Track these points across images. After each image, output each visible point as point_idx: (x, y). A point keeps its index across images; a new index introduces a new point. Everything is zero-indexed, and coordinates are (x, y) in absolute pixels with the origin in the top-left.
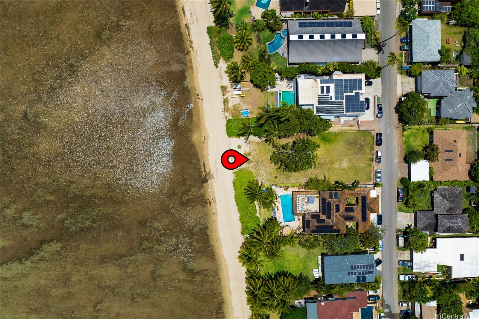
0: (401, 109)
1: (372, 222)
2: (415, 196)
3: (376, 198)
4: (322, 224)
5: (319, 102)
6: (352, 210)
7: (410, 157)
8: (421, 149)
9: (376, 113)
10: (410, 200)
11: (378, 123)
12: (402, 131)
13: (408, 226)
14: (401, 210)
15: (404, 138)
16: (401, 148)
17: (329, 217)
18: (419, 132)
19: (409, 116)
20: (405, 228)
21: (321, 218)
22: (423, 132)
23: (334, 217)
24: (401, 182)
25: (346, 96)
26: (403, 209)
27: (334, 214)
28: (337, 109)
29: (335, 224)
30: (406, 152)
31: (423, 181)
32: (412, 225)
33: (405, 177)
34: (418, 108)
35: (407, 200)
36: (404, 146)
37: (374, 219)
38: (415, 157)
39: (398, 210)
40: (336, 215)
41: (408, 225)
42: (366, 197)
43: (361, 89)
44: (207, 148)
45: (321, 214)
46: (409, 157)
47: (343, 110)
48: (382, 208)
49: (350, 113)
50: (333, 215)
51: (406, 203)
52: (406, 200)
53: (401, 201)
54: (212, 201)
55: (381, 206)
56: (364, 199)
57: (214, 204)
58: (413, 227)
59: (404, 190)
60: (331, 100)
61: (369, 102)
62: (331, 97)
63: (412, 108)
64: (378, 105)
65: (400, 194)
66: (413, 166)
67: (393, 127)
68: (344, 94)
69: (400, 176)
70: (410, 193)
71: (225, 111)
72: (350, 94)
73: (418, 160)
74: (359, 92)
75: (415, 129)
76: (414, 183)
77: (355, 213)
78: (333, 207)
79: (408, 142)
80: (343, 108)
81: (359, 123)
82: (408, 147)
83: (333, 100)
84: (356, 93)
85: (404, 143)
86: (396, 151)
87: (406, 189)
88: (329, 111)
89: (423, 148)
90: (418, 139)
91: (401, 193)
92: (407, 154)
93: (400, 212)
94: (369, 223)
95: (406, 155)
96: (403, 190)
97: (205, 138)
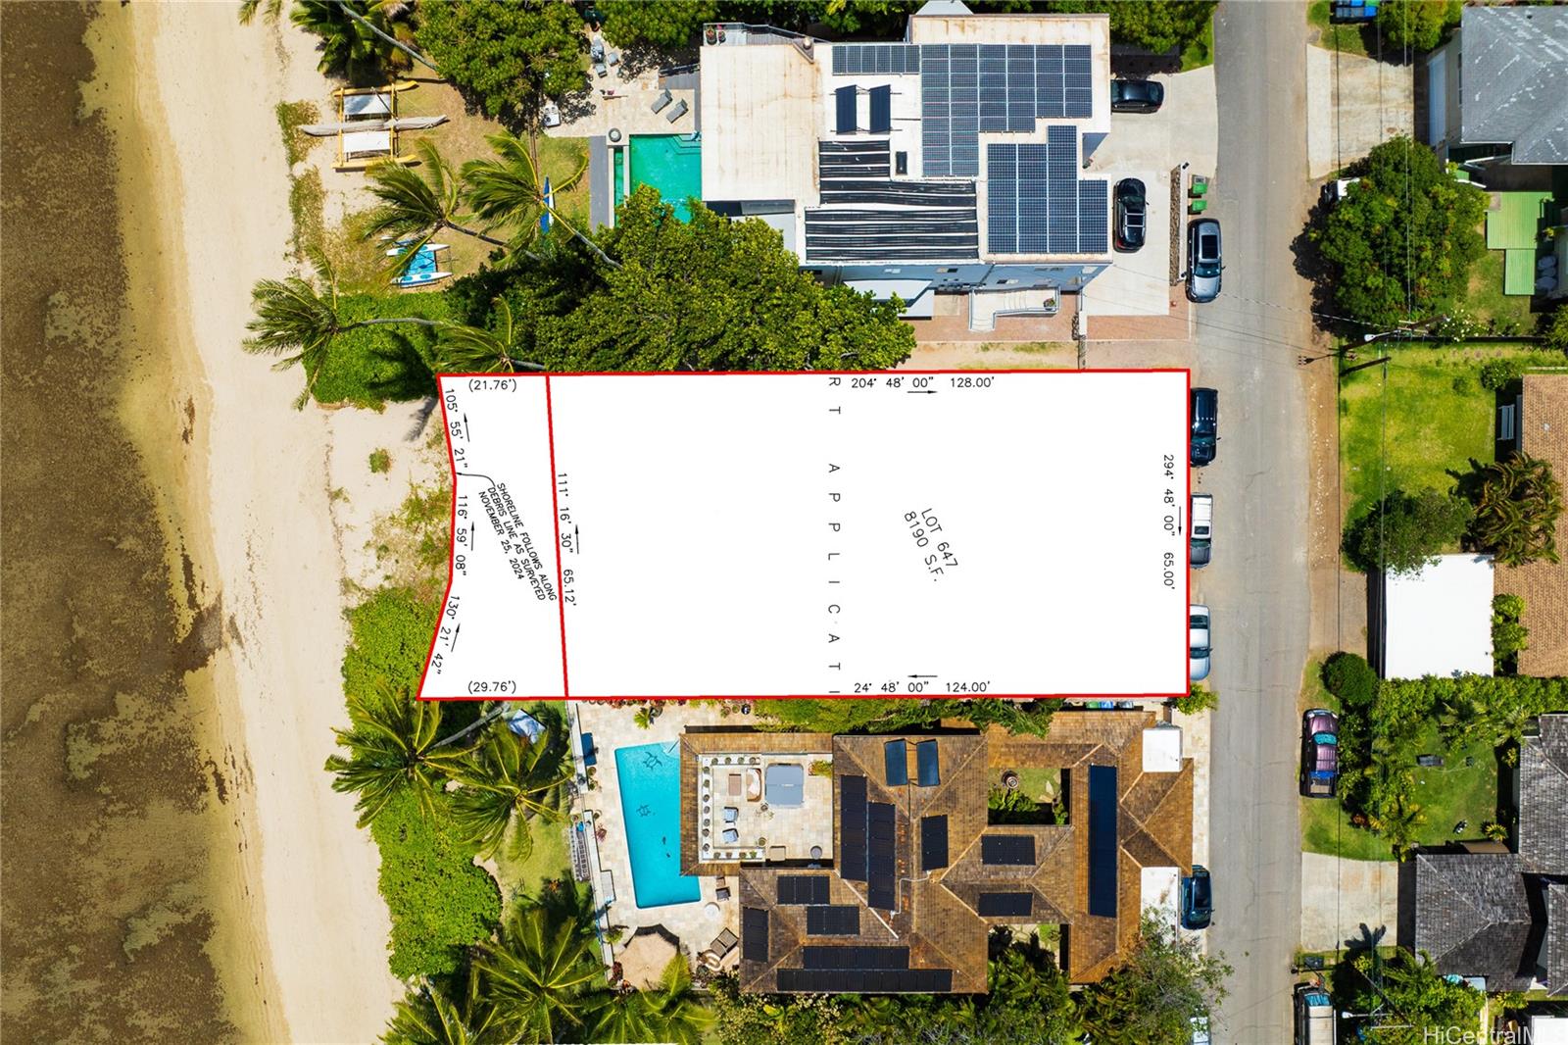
0: (1332, 241)
1: (1152, 916)
2: (1407, 767)
3: (1174, 776)
4: (836, 940)
5: (824, 186)
6: (1022, 852)
7: (1382, 532)
8: (1444, 485)
9: (1183, 269)
10: (1377, 794)
11: (1197, 332)
12: (1335, 378)
13: (1360, 938)
14: (1320, 842)
15: (1344, 421)
16: (1328, 475)
17: (881, 898)
18: (1434, 385)
19: (1379, 281)
20: (1343, 948)
21: (834, 901)
22: (1459, 385)
23: (909, 898)
24: (1325, 677)
25: (992, 148)
26: (1334, 836)
27: (916, 880)
28: (938, 229)
29: (917, 939)
30: (1357, 507)
31: (1459, 680)
32: (1383, 929)
33: (1349, 651)
34: (1436, 231)
35: (1364, 787)
36: (1347, 467)
37: (1163, 900)
38: (1410, 530)
39: (1304, 841)
40: (926, 886)
41: (1363, 927)
42: (1114, 770)
43: (1086, 112)
44: (205, 467)
45: (837, 872)
46: (1376, 536)
47: (975, 241)
48: (1212, 828)
49: (1019, 257)
50: (907, 886)
51: (1357, 807)
52: (1356, 785)
53: (1326, 789)
54: (229, 774)
55: (1206, 820)
56: (1104, 780)
57: (241, 791)
58: (1390, 939)
59: (1344, 728)
60: (898, 172)
61: (1143, 204)
62: (902, 158)
63: (1396, 234)
64: (1194, 226)
65: (1321, 751)
66: (1398, 586)
67: (1285, 357)
68: (981, 136)
69: (1321, 645)
70: (1380, 744)
71: (298, 250)
72: (1019, 138)
73: (1429, 553)
74: (1073, 129)
75: (1414, 368)
76: (1406, 692)
77: (1044, 873)
78: (907, 835)
79: (1371, 443)
80: (975, 228)
81: (1083, 330)
82: (1373, 472)
83: (915, 173)
84: (1052, 130)
85: (1344, 448)
86: (1302, 498)
87: (1354, 720)
88: (888, 241)
89: (1454, 482)
90: (1428, 430)
91: (1325, 745)
92: (1364, 513)
93: (1317, 855)
94: (1131, 923)
95: (1360, 524)
96: (1338, 726)
97: (191, 411)
